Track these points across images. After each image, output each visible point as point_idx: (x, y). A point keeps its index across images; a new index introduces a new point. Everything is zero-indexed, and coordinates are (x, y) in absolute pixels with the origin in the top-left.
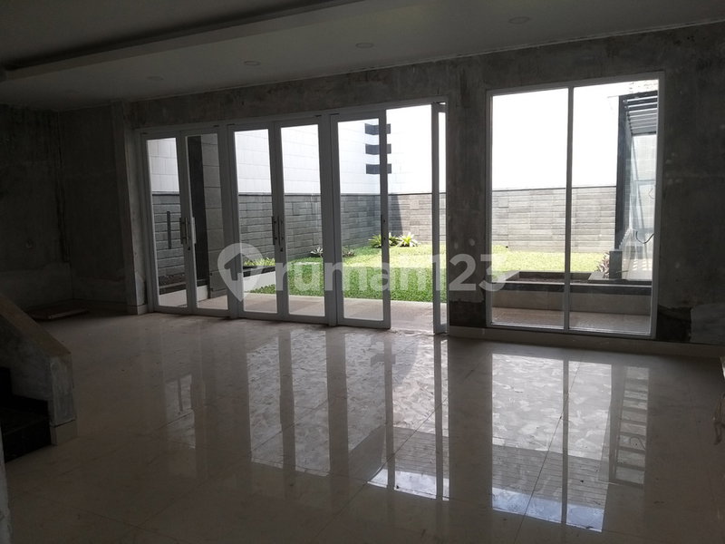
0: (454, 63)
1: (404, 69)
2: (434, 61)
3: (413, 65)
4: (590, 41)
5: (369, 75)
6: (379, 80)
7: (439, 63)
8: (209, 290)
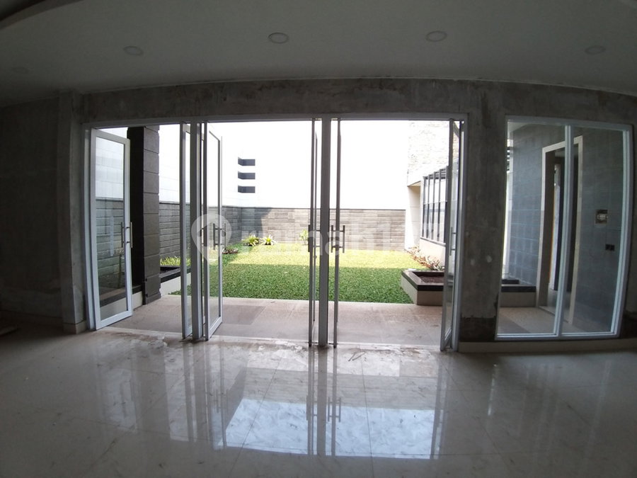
0: (475, 85)
1: (423, 83)
2: (455, 79)
3: (433, 80)
4: (587, 90)
5: (383, 83)
6: (395, 89)
7: (461, 82)
8: (144, 296)
